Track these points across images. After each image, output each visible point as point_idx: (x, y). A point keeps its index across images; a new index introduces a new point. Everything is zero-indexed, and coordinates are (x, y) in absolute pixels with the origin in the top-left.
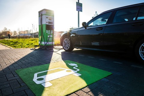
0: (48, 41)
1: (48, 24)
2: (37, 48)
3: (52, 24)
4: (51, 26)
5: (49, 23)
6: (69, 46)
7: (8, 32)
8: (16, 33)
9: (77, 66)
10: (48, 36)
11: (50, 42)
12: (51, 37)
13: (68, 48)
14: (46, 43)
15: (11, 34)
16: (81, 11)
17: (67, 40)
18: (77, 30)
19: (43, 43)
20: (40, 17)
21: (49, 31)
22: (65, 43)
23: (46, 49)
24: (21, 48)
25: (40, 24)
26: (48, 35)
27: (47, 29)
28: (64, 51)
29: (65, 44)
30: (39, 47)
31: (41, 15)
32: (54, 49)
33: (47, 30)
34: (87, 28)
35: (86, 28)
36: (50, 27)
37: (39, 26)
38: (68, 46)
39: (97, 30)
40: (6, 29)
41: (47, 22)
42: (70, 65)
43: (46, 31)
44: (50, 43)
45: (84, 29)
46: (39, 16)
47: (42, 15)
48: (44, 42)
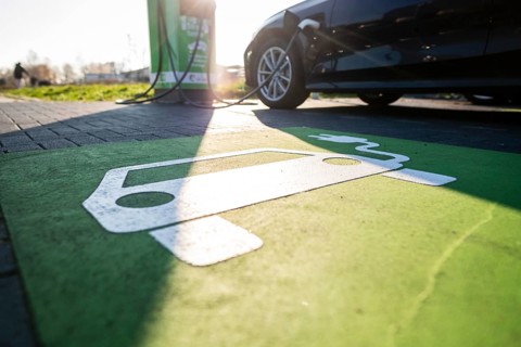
0: (187, 69)
7: (44, 67)
8: (72, 73)
9: (373, 145)
10: (191, 47)
11: (197, 75)
12: (201, 52)
13: (280, 93)
14: (180, 75)
15: (55, 77)
17: (277, 55)
19: (169, 78)
21: (194, 20)
22: (267, 69)
24: (76, 101)
26: (191, 40)
28: (263, 107)
29: (266, 76)
33: (185, 18)
38: (282, 83)
40: (35, 57)
44: (199, 79)
48: (174, 70)
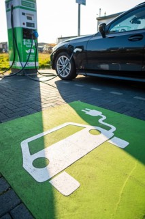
0: (27, 61)
1: (25, 26)
2: (7, 73)
3: (34, 27)
4: (33, 32)
5: (28, 24)
6: (68, 70)
9: (104, 118)
12: (32, 54)
13: (66, 74)
16: (84, 4)
18: (87, 40)
19: (18, 65)
20: (10, 12)
21: (29, 40)
22: (61, 64)
23: (23, 76)
25: (11, 27)
26: (28, 49)
27: (24, 38)
28: (59, 79)
29: (61, 67)
30: (10, 72)
31: (10, 8)
32: (39, 76)
33: (25, 40)
34: (108, 36)
35: (104, 36)
36: (30, 33)
37: (9, 30)
39: (131, 40)
41: (24, 24)
42: (87, 113)
43: (23, 42)
44: (31, 64)
45: (101, 37)
46: (7, 11)
47: (13, 8)
